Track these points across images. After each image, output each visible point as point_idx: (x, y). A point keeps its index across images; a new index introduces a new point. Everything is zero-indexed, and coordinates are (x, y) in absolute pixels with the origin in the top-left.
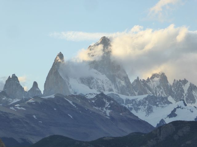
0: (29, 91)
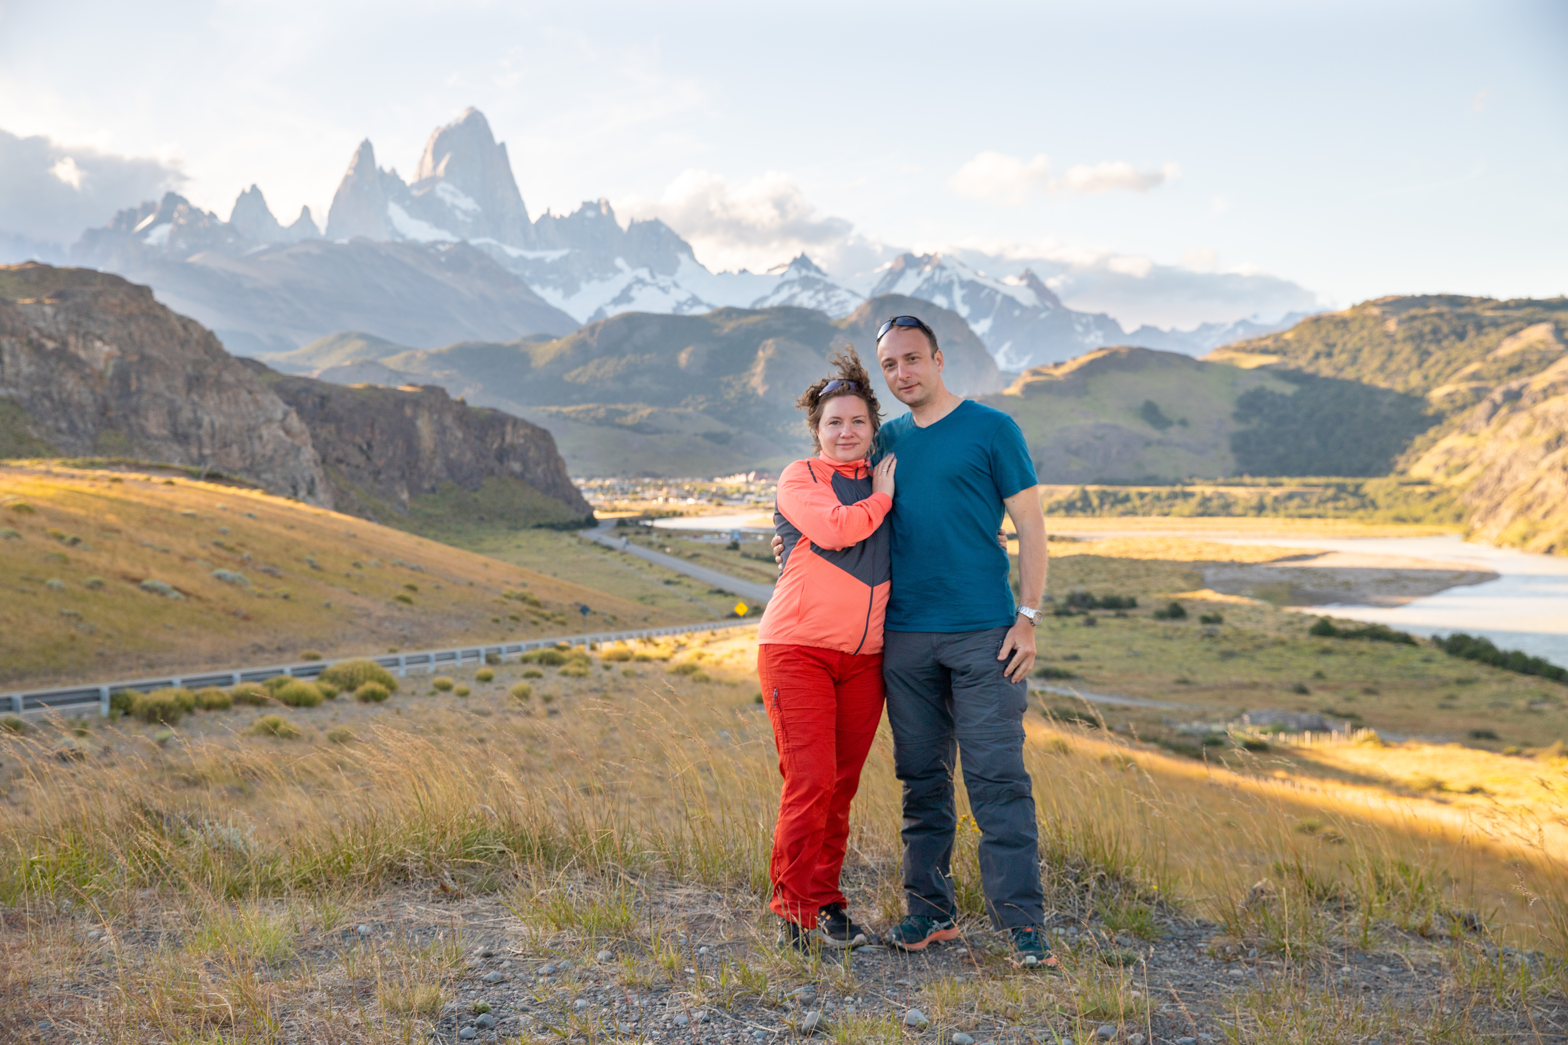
0: (293, 226)
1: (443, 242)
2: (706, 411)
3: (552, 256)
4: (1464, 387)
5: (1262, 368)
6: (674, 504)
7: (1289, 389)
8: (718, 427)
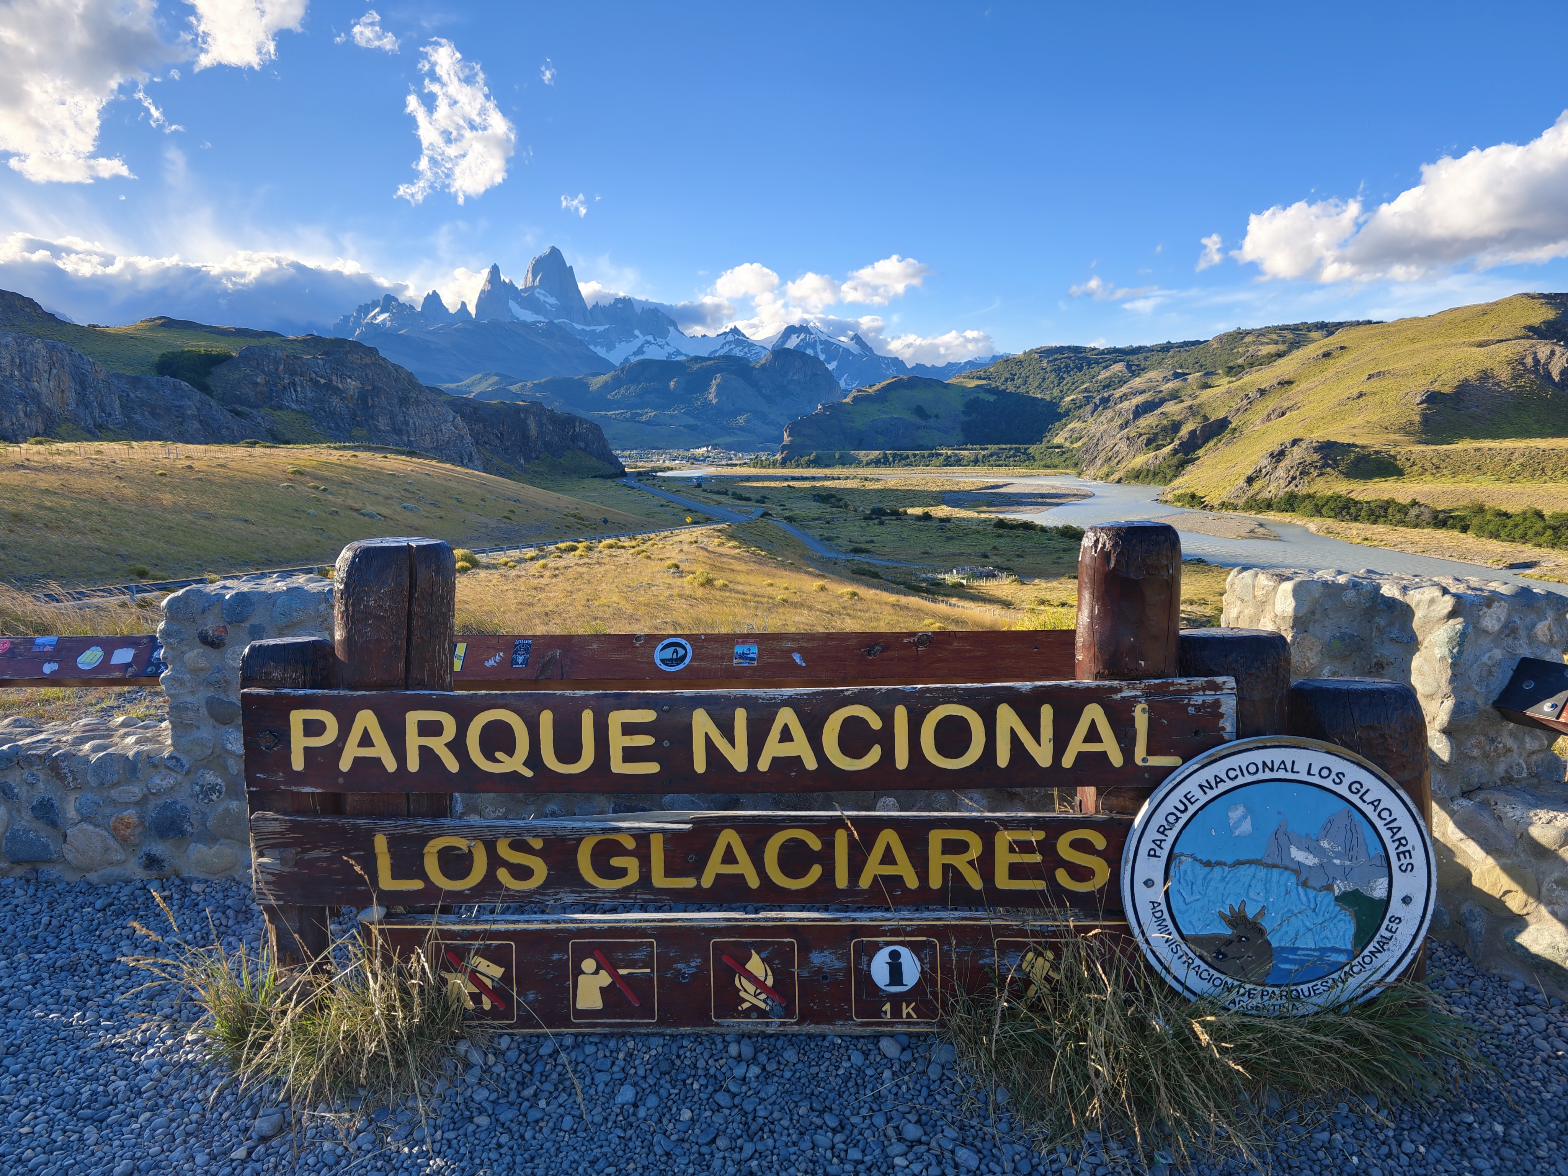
0: (456, 313)
1: (540, 322)
2: (684, 413)
3: (600, 329)
4: (1080, 396)
5: (978, 386)
6: (668, 464)
7: (992, 398)
8: (692, 421)
